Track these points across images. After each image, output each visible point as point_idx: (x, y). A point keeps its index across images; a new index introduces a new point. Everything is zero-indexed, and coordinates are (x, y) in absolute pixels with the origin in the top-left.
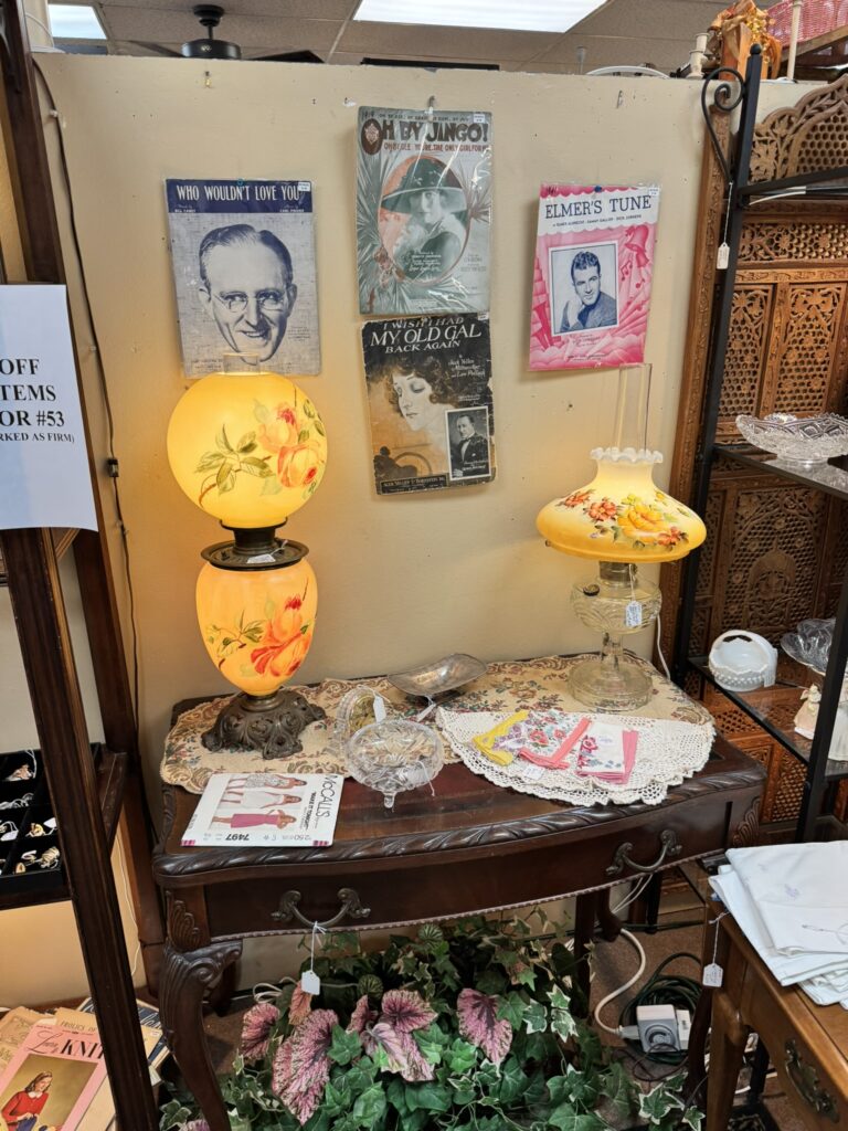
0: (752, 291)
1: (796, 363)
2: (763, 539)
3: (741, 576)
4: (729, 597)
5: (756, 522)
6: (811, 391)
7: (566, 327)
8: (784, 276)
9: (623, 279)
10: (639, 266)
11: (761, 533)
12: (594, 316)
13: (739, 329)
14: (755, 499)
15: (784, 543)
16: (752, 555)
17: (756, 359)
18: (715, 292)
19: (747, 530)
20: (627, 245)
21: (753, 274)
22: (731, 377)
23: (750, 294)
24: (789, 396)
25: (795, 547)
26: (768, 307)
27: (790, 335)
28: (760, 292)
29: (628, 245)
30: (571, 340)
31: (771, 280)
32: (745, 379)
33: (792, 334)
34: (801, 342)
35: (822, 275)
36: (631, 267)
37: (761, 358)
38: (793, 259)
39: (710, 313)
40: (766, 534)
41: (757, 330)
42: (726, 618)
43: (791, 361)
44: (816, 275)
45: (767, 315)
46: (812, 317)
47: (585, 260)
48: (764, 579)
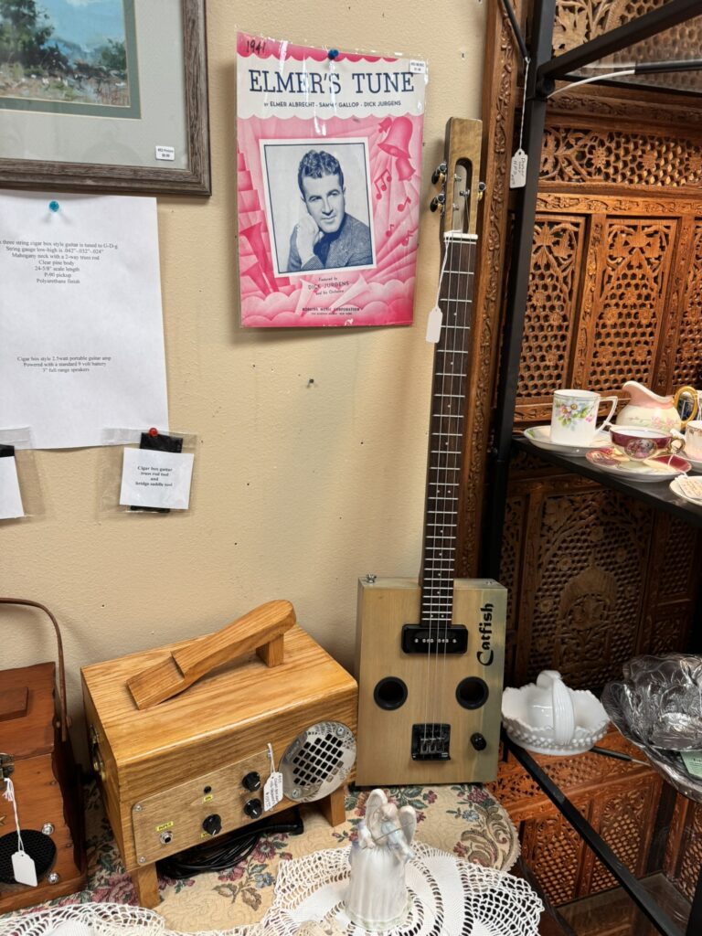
0: (558, 223)
1: (614, 326)
2: (576, 555)
3: (549, 602)
4: (536, 631)
5: (566, 533)
6: (635, 362)
7: (296, 264)
8: (600, 206)
9: (379, 197)
10: (401, 178)
11: (574, 548)
12: (336, 249)
13: (542, 277)
14: (566, 504)
15: (602, 558)
16: (563, 576)
17: (565, 318)
18: (509, 222)
19: (557, 544)
20: (382, 146)
21: (559, 199)
22: (533, 344)
23: (556, 227)
24: (608, 369)
25: (616, 563)
26: (579, 247)
27: (608, 287)
28: (569, 226)
29: (384, 146)
30: (305, 284)
31: (582, 209)
32: (550, 346)
33: (610, 286)
34: (621, 296)
35: (647, 207)
36: (389, 179)
37: (571, 317)
38: (610, 183)
39: (502, 252)
40: (581, 548)
41: (565, 278)
42: (532, 656)
43: (609, 323)
44: (638, 207)
45: (579, 259)
46: (635, 263)
47: (318, 163)
48: (579, 604)
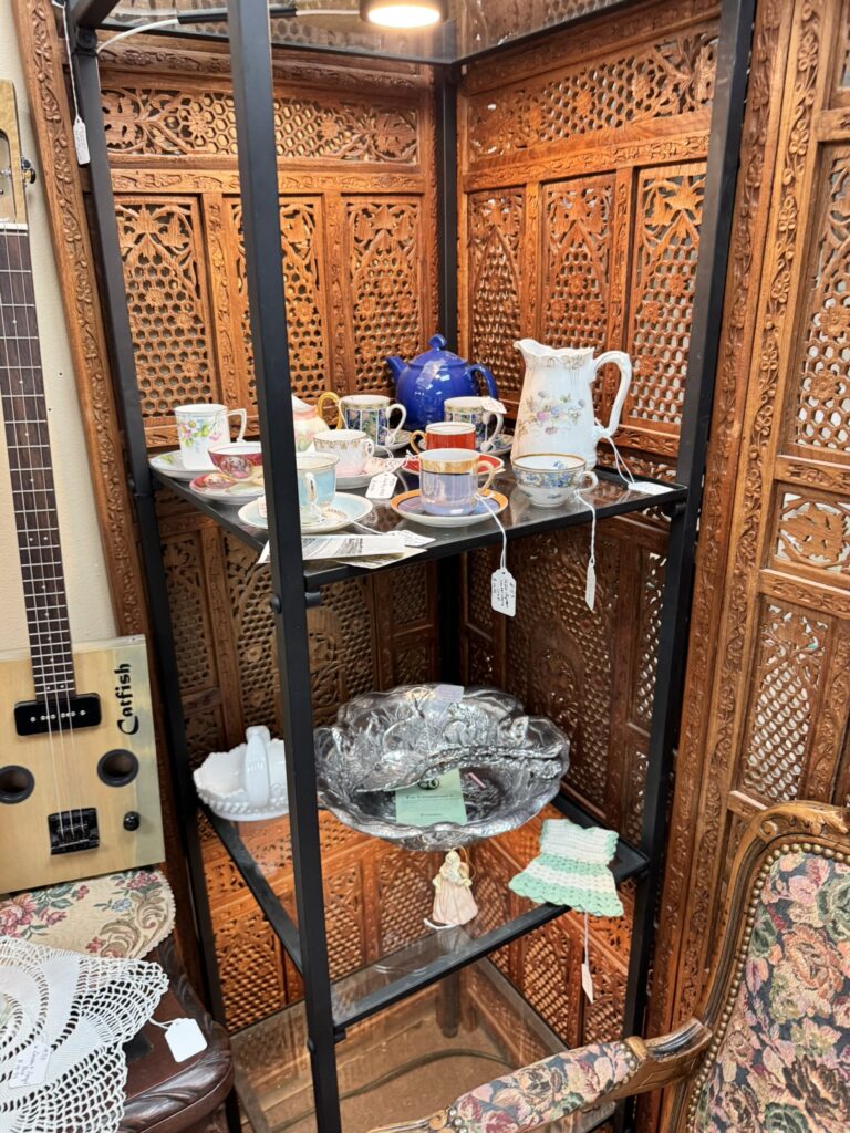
0: (161, 206)
3: (258, 649)
4: (246, 684)
8: (211, 183)
13: (153, 271)
21: (153, 176)
22: (161, 352)
23: (158, 210)
25: (333, 596)
26: (196, 233)
31: (188, 187)
32: (185, 354)
39: (86, 243)
41: (186, 272)
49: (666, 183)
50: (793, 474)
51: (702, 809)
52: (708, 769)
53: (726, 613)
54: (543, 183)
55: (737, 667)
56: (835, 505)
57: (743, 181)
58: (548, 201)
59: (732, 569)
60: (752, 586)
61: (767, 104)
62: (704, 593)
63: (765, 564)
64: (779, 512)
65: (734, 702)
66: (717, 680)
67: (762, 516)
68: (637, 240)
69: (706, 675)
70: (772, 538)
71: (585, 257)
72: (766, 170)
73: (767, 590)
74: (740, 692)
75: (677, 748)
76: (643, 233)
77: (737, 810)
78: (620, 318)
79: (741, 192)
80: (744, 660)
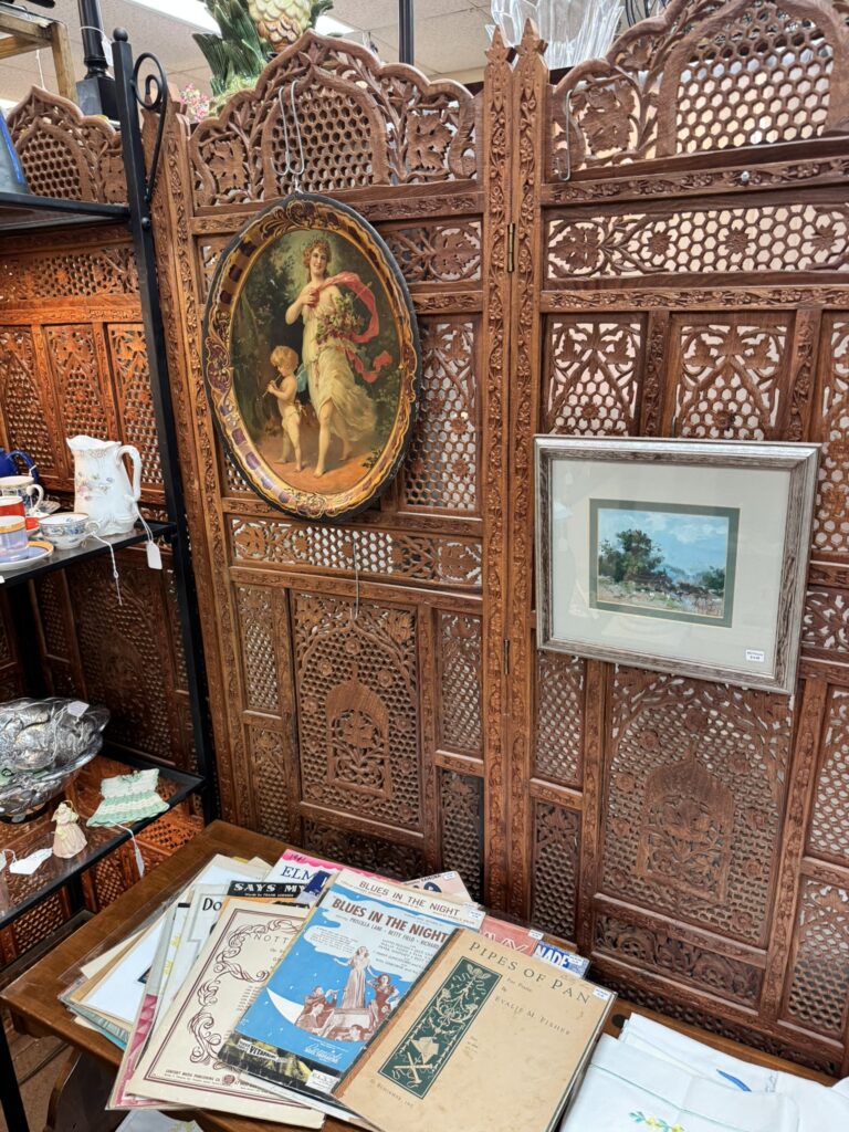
49: (125, 335)
50: (232, 508)
51: (231, 730)
52: (228, 702)
53: (216, 598)
54: (44, 326)
55: (229, 631)
56: (257, 522)
57: (168, 339)
58: (50, 338)
59: (214, 570)
60: (226, 578)
61: (171, 296)
62: (202, 588)
63: (231, 563)
64: (231, 531)
65: (233, 653)
66: (221, 642)
67: (222, 534)
68: (115, 368)
69: (214, 641)
70: (230, 548)
71: (83, 377)
72: (178, 334)
73: (235, 579)
74: (234, 646)
75: (208, 696)
76: (118, 365)
77: (249, 722)
78: (114, 418)
79: (168, 345)
80: (233, 626)
